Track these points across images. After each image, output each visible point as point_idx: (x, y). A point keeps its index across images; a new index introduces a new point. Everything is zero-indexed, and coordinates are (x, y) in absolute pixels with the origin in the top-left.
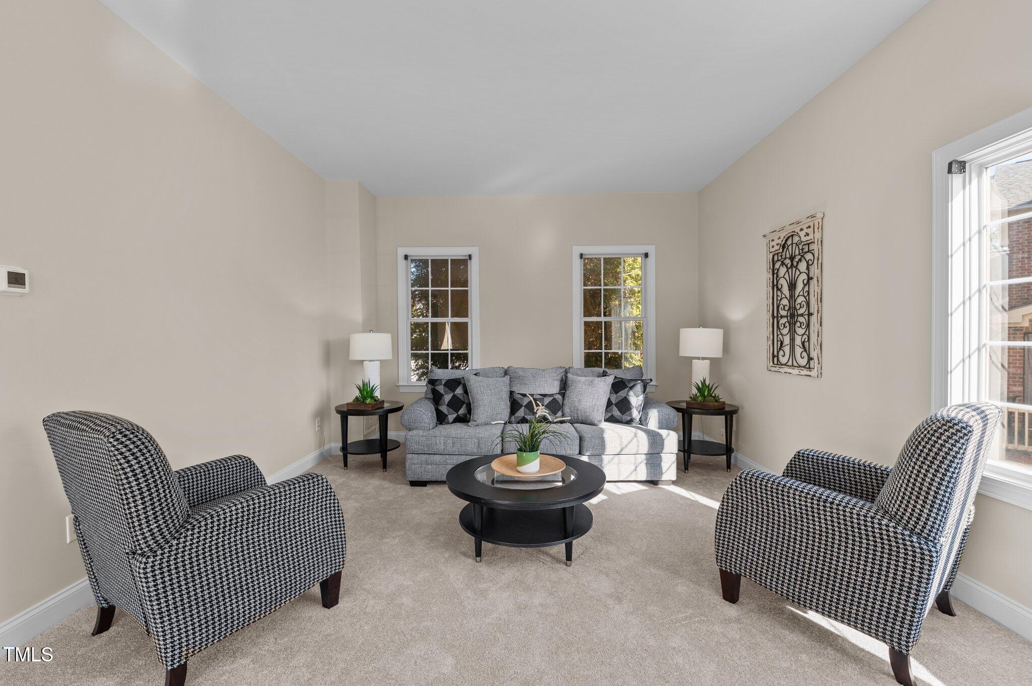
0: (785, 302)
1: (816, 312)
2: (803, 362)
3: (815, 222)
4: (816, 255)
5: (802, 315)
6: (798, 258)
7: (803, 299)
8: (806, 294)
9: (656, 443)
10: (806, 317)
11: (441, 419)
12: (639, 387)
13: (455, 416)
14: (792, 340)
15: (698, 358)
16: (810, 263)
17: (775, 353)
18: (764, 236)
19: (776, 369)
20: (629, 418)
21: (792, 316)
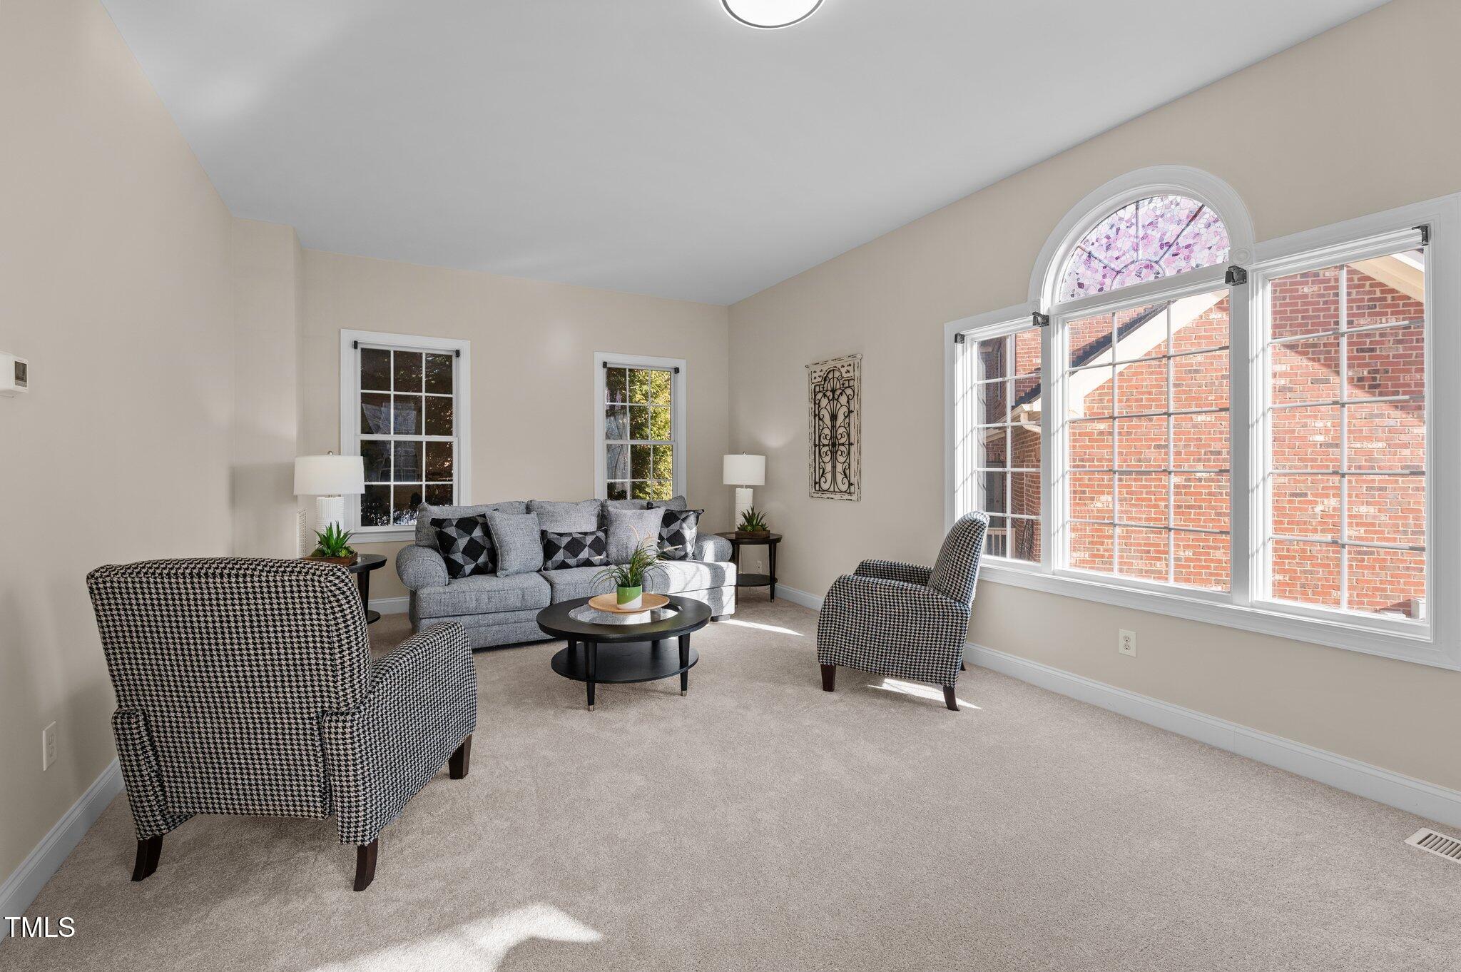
0: (827, 431)
1: (856, 442)
2: (844, 488)
3: (854, 360)
4: (856, 391)
5: (843, 444)
6: (838, 392)
7: (844, 430)
8: (846, 426)
9: (718, 576)
10: (847, 446)
11: (454, 571)
12: (692, 519)
13: (473, 566)
14: (834, 467)
15: (741, 486)
16: (850, 397)
17: (817, 480)
18: (807, 367)
19: (819, 495)
20: (683, 553)
21: (834, 445)
